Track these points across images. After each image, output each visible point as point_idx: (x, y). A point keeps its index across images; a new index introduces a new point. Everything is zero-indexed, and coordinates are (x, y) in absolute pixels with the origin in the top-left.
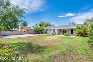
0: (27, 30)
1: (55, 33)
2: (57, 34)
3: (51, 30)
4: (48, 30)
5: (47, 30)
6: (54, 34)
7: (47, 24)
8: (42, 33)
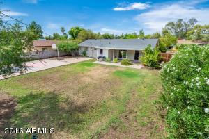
0: (43, 49)
1: (104, 57)
2: (107, 61)
3: (95, 49)
5: (87, 48)
6: (101, 59)
7: (88, 35)
8: (77, 55)
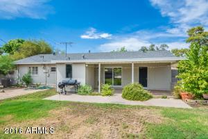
1: (75, 83)
2: (86, 93)
3: (53, 70)
4: (41, 70)
6: (68, 88)
